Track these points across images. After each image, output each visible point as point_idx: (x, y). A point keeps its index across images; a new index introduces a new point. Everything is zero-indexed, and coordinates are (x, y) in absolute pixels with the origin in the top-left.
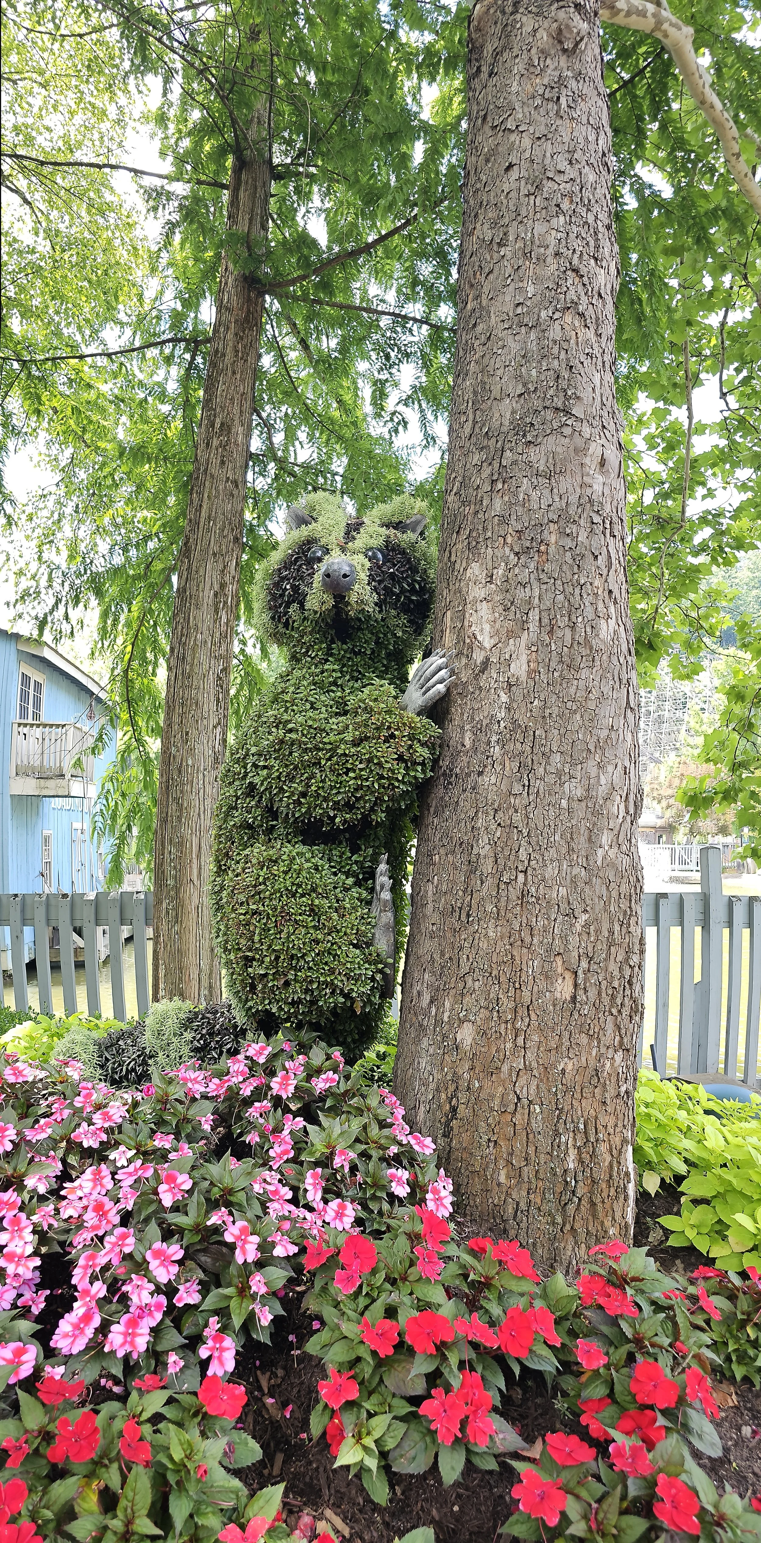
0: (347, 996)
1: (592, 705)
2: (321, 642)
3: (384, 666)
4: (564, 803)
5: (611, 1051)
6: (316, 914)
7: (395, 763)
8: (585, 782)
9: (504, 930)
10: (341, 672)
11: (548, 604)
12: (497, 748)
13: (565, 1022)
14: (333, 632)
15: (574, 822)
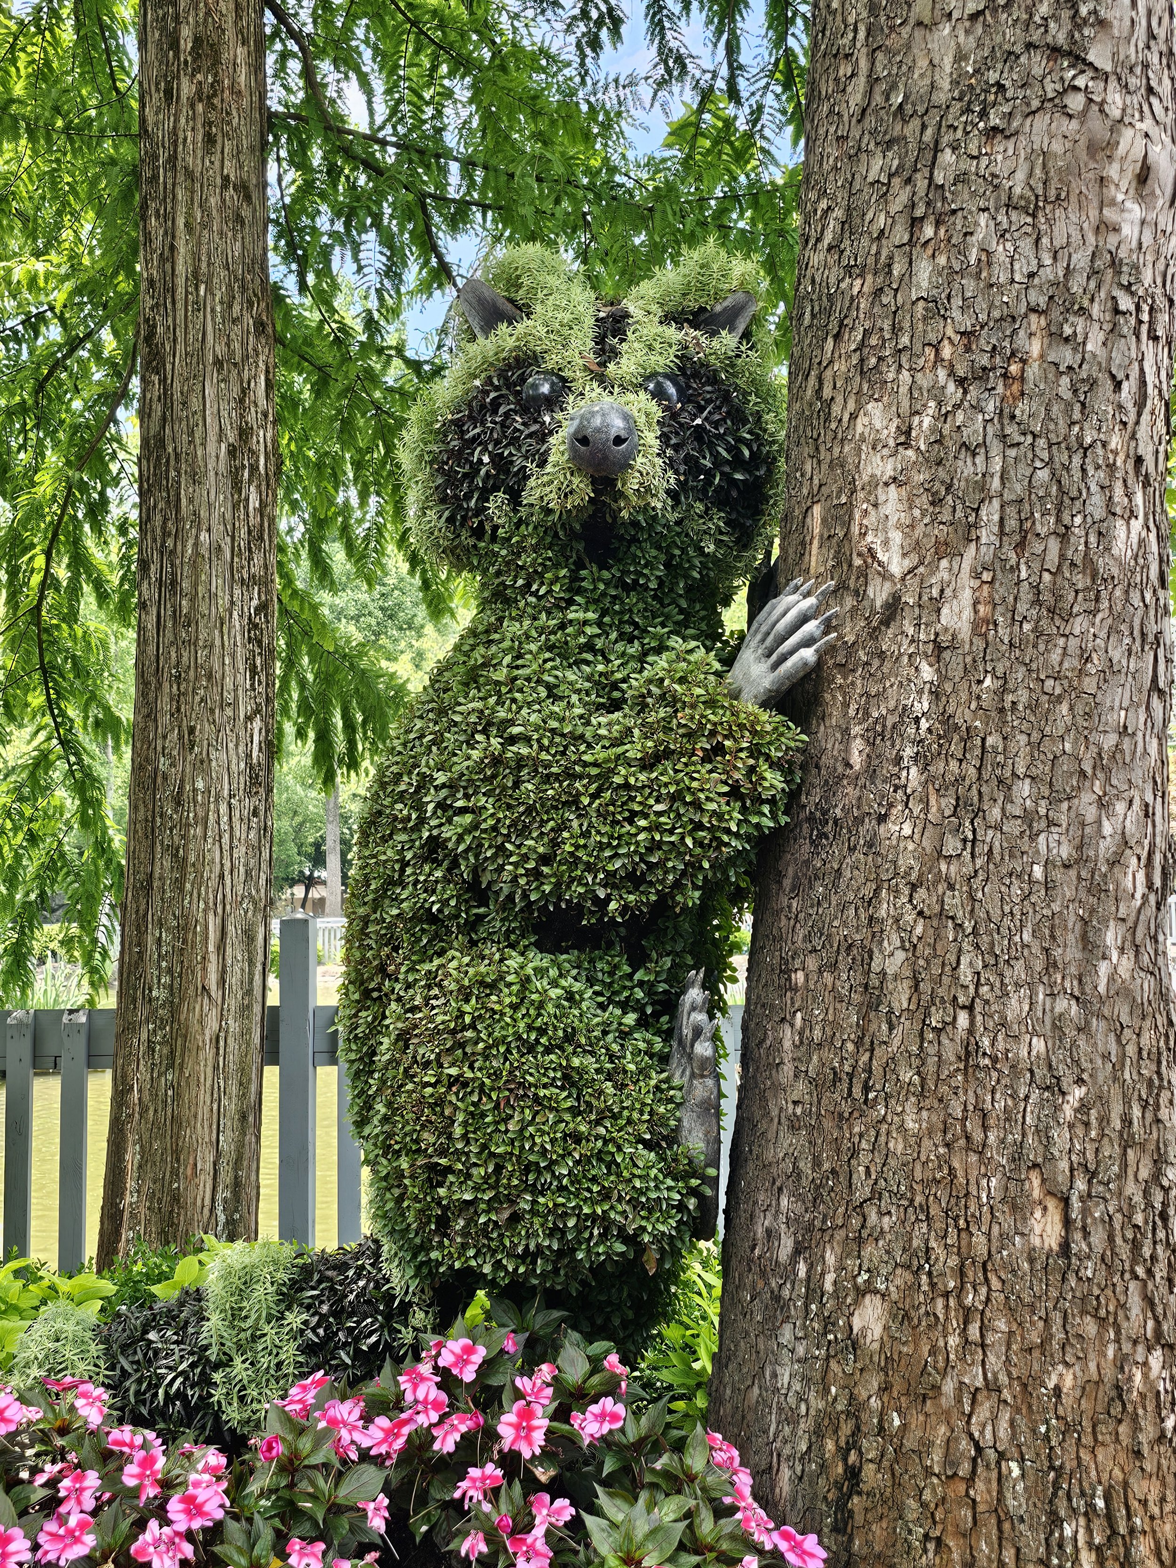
0: (632, 1240)
1: (1089, 685)
2: (557, 566)
3: (681, 611)
4: (1038, 871)
5: (1141, 1349)
6: (573, 1084)
7: (723, 800)
8: (1077, 833)
9: (934, 1118)
10: (599, 624)
11: (1019, 489)
12: (914, 771)
13: (1054, 1293)
14: (580, 546)
15: (1056, 907)
